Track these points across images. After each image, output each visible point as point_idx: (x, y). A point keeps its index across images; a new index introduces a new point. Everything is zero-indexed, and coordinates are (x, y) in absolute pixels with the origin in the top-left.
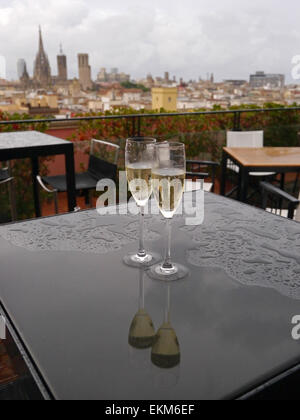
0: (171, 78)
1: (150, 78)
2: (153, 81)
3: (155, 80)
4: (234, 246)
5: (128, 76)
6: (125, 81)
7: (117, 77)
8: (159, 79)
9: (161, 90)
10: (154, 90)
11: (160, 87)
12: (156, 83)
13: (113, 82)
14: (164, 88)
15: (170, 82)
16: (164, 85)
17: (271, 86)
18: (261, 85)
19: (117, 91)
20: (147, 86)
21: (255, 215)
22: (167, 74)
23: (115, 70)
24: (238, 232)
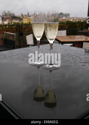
0: (30, 15)
1: (22, 15)
2: (23, 16)
3: (24, 15)
4: (74, 58)
5: (14, 14)
6: (13, 16)
7: (10, 14)
8: (25, 15)
9: (26, 19)
10: (24, 19)
11: (26, 18)
12: (24, 16)
13: (8, 16)
14: (27, 18)
15: (30, 16)
16: (28, 17)
17: (65, 18)
18: (62, 17)
19: (10, 20)
20: (21, 18)
21: (77, 49)
22: (28, 14)
23: (9, 12)
24: (73, 54)
